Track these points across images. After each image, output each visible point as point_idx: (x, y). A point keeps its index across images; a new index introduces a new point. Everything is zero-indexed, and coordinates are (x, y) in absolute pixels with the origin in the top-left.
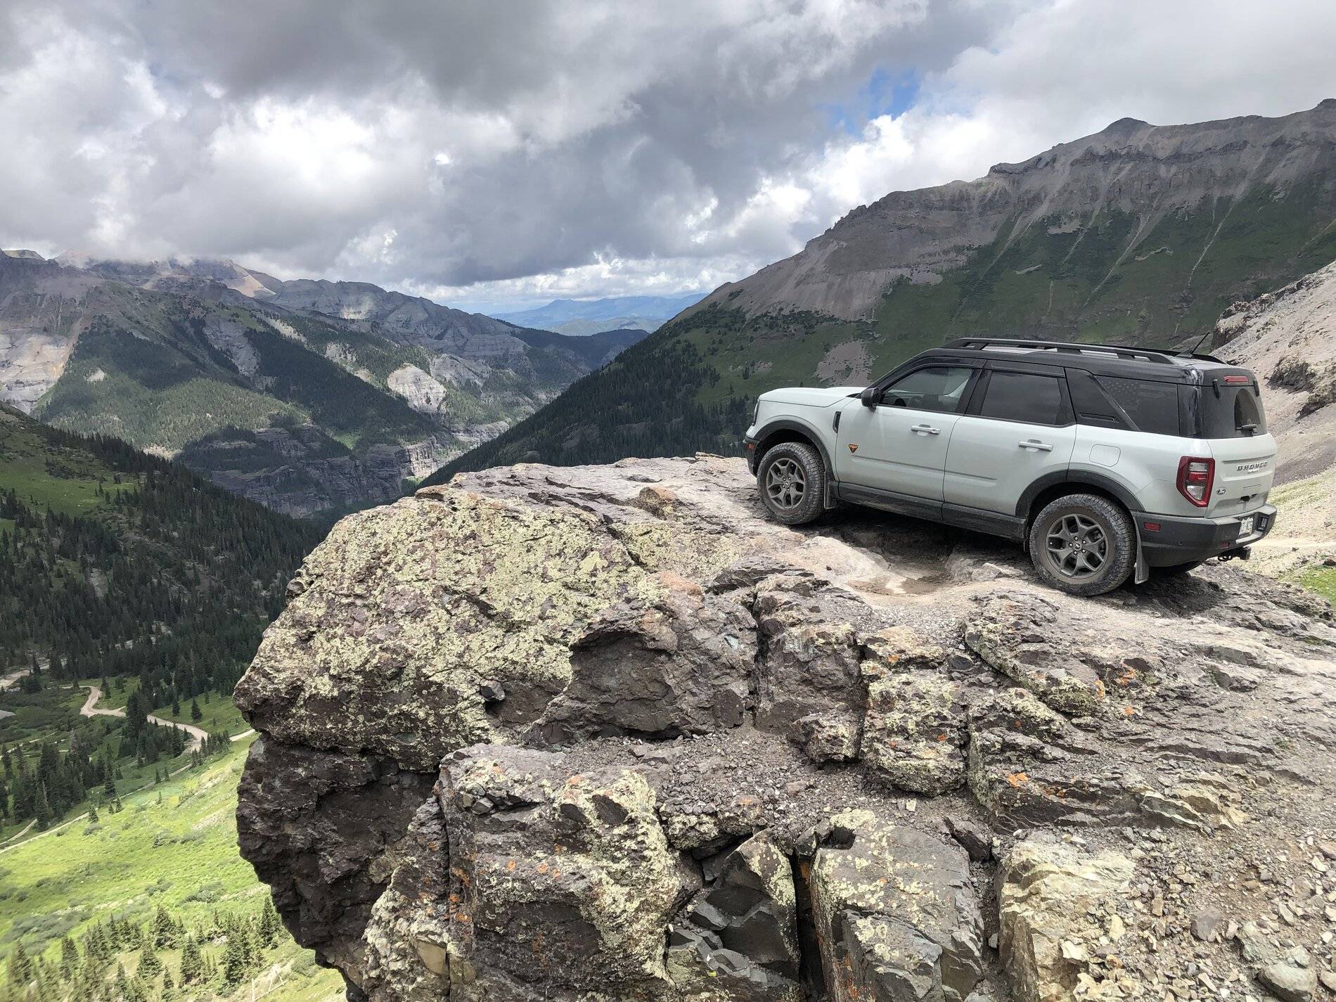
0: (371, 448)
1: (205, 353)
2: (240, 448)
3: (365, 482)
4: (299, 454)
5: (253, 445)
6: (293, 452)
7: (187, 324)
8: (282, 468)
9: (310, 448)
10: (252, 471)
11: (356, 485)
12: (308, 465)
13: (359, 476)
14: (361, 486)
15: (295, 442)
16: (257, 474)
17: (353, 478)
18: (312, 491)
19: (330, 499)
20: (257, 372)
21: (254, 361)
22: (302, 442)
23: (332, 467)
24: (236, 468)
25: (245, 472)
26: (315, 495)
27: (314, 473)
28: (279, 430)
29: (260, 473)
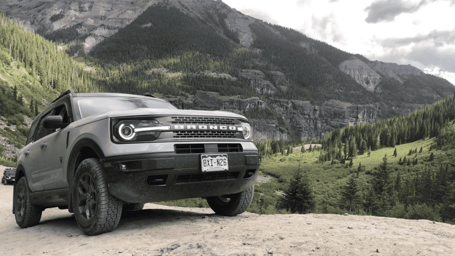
0: (326, 102)
1: (222, 31)
2: (225, 79)
3: (319, 125)
4: (269, 92)
5: (234, 79)
6: (265, 90)
7: (216, 16)
8: (253, 98)
9: (279, 89)
10: (228, 95)
11: (312, 126)
12: (275, 102)
13: (316, 119)
14: (316, 128)
15: (268, 82)
16: (232, 98)
17: (310, 119)
18: (274, 124)
19: (288, 133)
20: (252, 45)
21: (252, 40)
22: (274, 84)
23: (295, 107)
24: (217, 91)
25: (222, 95)
26: (277, 126)
27: (278, 110)
28: (257, 71)
29: (235, 98)
